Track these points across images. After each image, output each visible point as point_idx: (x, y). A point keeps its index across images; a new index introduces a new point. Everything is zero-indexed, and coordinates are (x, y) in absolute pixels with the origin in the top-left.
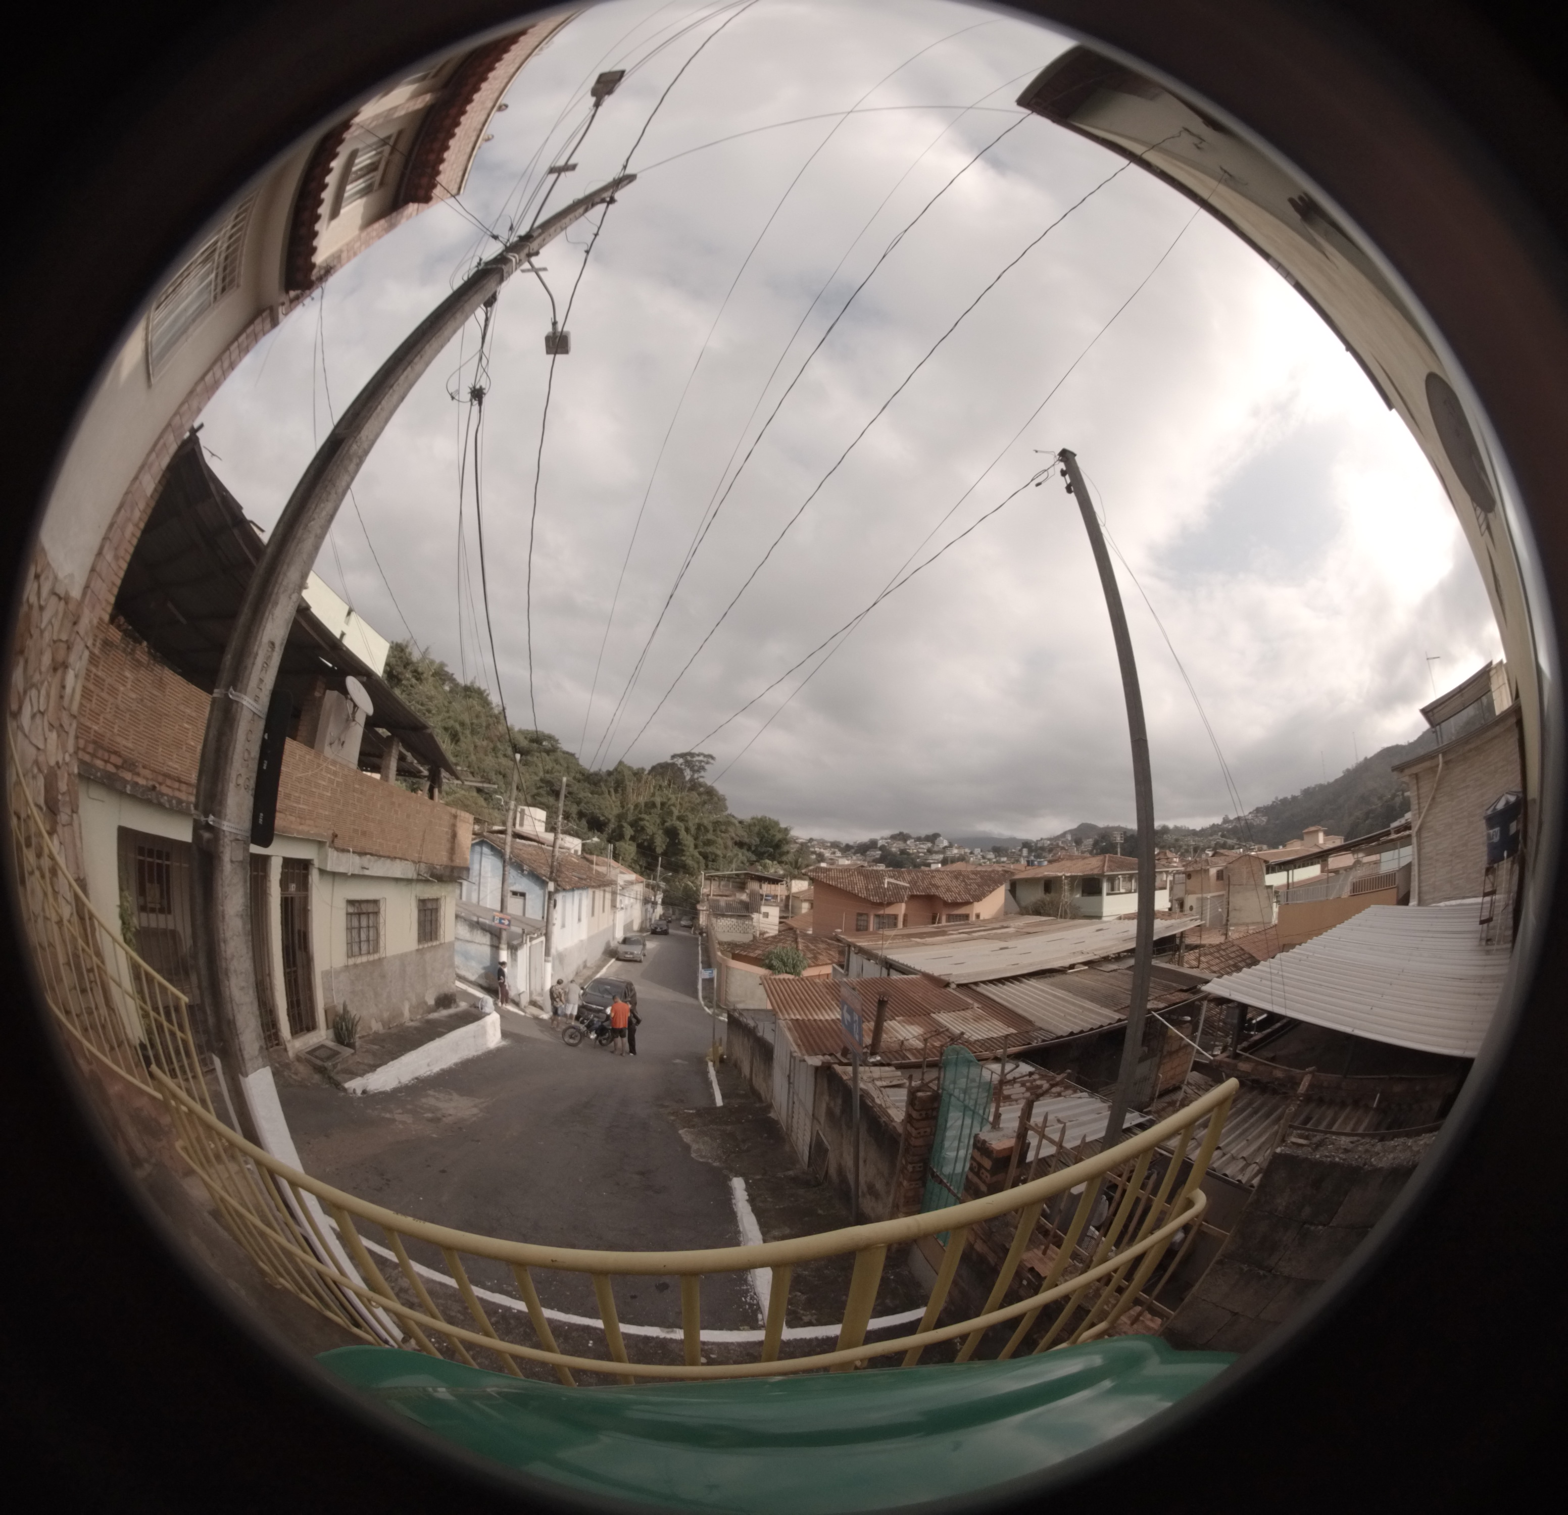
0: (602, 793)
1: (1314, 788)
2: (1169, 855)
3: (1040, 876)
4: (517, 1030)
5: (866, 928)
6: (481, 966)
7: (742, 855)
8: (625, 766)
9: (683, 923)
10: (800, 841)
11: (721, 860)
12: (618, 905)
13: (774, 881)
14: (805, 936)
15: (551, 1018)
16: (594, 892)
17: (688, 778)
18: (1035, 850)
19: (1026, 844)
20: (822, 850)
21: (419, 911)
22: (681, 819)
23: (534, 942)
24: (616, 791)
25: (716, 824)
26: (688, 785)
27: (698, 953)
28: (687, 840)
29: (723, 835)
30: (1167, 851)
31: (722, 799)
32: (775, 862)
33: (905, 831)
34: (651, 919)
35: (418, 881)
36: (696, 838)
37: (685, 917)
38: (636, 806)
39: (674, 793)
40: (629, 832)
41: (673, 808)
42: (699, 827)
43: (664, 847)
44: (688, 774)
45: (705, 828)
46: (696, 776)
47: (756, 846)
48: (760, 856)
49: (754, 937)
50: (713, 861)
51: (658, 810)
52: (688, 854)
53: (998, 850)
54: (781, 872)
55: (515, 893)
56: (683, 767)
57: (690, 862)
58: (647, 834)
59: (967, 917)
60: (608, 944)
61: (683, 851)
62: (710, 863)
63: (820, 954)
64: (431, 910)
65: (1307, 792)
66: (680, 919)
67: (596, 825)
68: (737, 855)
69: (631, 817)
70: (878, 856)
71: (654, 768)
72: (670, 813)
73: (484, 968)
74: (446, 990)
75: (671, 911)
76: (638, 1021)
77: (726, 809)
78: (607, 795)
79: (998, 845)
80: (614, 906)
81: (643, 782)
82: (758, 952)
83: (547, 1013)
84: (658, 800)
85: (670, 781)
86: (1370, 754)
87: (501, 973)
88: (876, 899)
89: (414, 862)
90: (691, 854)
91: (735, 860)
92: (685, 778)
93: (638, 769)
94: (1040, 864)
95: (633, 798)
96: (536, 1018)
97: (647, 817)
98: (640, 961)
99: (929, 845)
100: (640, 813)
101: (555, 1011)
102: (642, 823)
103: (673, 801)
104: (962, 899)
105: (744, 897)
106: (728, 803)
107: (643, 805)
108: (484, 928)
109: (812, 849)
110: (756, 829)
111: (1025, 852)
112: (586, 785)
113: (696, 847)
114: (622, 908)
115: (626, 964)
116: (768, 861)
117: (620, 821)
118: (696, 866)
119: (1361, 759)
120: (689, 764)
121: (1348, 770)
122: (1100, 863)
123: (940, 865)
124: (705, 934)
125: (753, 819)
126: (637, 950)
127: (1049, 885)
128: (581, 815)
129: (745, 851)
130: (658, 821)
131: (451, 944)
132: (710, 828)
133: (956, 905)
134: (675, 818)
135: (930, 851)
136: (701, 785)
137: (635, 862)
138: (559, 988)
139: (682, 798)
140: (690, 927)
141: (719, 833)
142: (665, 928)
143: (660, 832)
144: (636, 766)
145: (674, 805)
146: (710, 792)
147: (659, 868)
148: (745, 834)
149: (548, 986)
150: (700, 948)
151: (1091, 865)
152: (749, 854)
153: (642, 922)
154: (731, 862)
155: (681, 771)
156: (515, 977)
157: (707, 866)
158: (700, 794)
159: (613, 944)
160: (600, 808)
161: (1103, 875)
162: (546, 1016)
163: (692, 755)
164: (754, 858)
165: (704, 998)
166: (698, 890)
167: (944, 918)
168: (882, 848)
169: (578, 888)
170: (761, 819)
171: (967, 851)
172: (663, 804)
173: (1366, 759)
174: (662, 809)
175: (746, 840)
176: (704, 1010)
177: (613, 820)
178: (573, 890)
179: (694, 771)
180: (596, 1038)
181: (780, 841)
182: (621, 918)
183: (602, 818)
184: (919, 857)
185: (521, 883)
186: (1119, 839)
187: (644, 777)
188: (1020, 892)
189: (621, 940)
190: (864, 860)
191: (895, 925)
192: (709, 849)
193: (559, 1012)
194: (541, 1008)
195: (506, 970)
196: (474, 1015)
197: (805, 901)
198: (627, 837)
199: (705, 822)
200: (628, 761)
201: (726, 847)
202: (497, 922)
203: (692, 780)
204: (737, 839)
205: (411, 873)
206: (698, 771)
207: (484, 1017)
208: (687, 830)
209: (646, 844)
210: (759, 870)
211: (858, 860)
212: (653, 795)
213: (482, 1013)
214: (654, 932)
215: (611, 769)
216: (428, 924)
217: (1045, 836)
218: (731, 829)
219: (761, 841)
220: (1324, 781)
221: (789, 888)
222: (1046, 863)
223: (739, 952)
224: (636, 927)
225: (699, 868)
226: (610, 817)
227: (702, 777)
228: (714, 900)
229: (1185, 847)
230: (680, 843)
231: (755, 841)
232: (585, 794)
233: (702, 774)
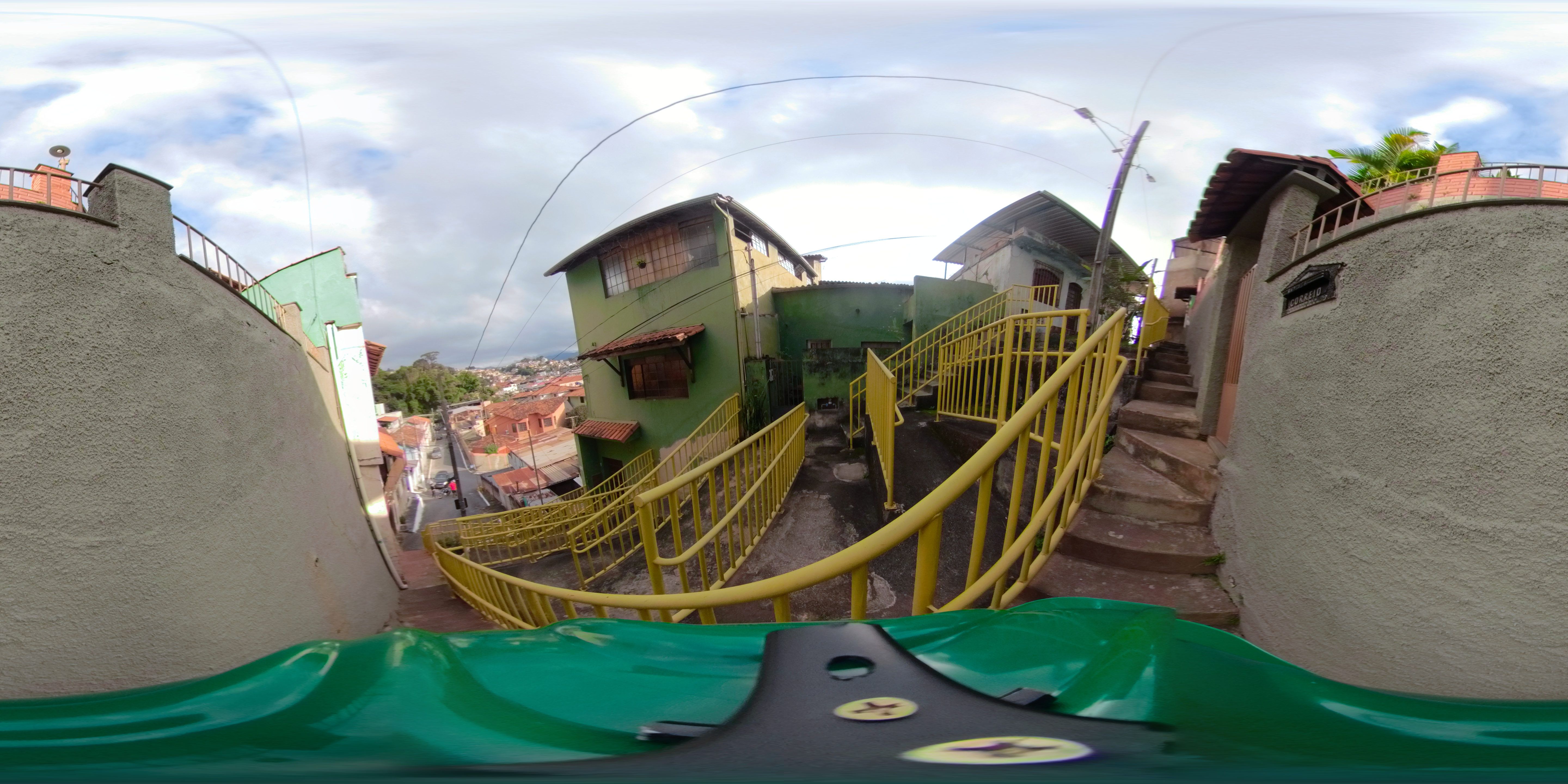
11: (453, 398)
13: (478, 403)
17: (430, 364)
24: (404, 379)
25: (447, 381)
26: (431, 367)
28: (438, 392)
32: (475, 392)
34: (435, 434)
36: (441, 390)
38: (414, 384)
39: (426, 373)
40: (413, 396)
41: (428, 380)
42: (441, 384)
43: (429, 398)
44: (429, 362)
46: (432, 362)
47: (465, 385)
48: (469, 391)
49: (478, 437)
51: (423, 383)
52: (439, 399)
54: (478, 397)
57: (441, 402)
61: (437, 398)
62: (449, 399)
67: (399, 396)
69: (412, 389)
70: (517, 371)
71: (415, 363)
72: (428, 382)
75: (440, 428)
81: (413, 372)
82: (481, 444)
84: (421, 377)
85: (423, 369)
90: (441, 398)
92: (428, 364)
95: (411, 381)
97: (419, 387)
98: (441, 457)
100: (416, 386)
102: (417, 391)
103: (427, 376)
105: (469, 419)
106: (449, 370)
107: (416, 382)
110: (463, 378)
112: (390, 381)
113: (442, 394)
114: (427, 436)
115: (436, 460)
116: (472, 393)
120: (428, 358)
125: (461, 374)
128: (392, 395)
130: (424, 388)
132: (445, 384)
134: (430, 384)
136: (436, 365)
139: (430, 374)
141: (450, 384)
142: (439, 435)
143: (425, 392)
144: (408, 366)
146: (441, 367)
148: (459, 381)
150: (458, 444)
153: (433, 438)
155: (426, 361)
157: (448, 401)
158: (437, 370)
159: (428, 452)
163: (428, 353)
164: (465, 391)
165: (468, 467)
166: (448, 415)
170: (465, 373)
172: (423, 379)
175: (460, 384)
177: (405, 392)
179: (432, 360)
181: (474, 380)
182: (428, 441)
184: (535, 368)
187: (413, 370)
192: (447, 394)
197: (492, 411)
198: (415, 400)
199: (443, 381)
200: (404, 366)
201: (454, 390)
203: (432, 364)
204: (457, 384)
206: (434, 359)
209: (421, 399)
214: (438, 440)
215: (398, 369)
218: (454, 382)
219: (467, 382)
221: (483, 405)
223: (473, 445)
225: (445, 403)
227: (436, 362)
228: (458, 423)
230: (435, 395)
231: (465, 383)
232: (391, 386)
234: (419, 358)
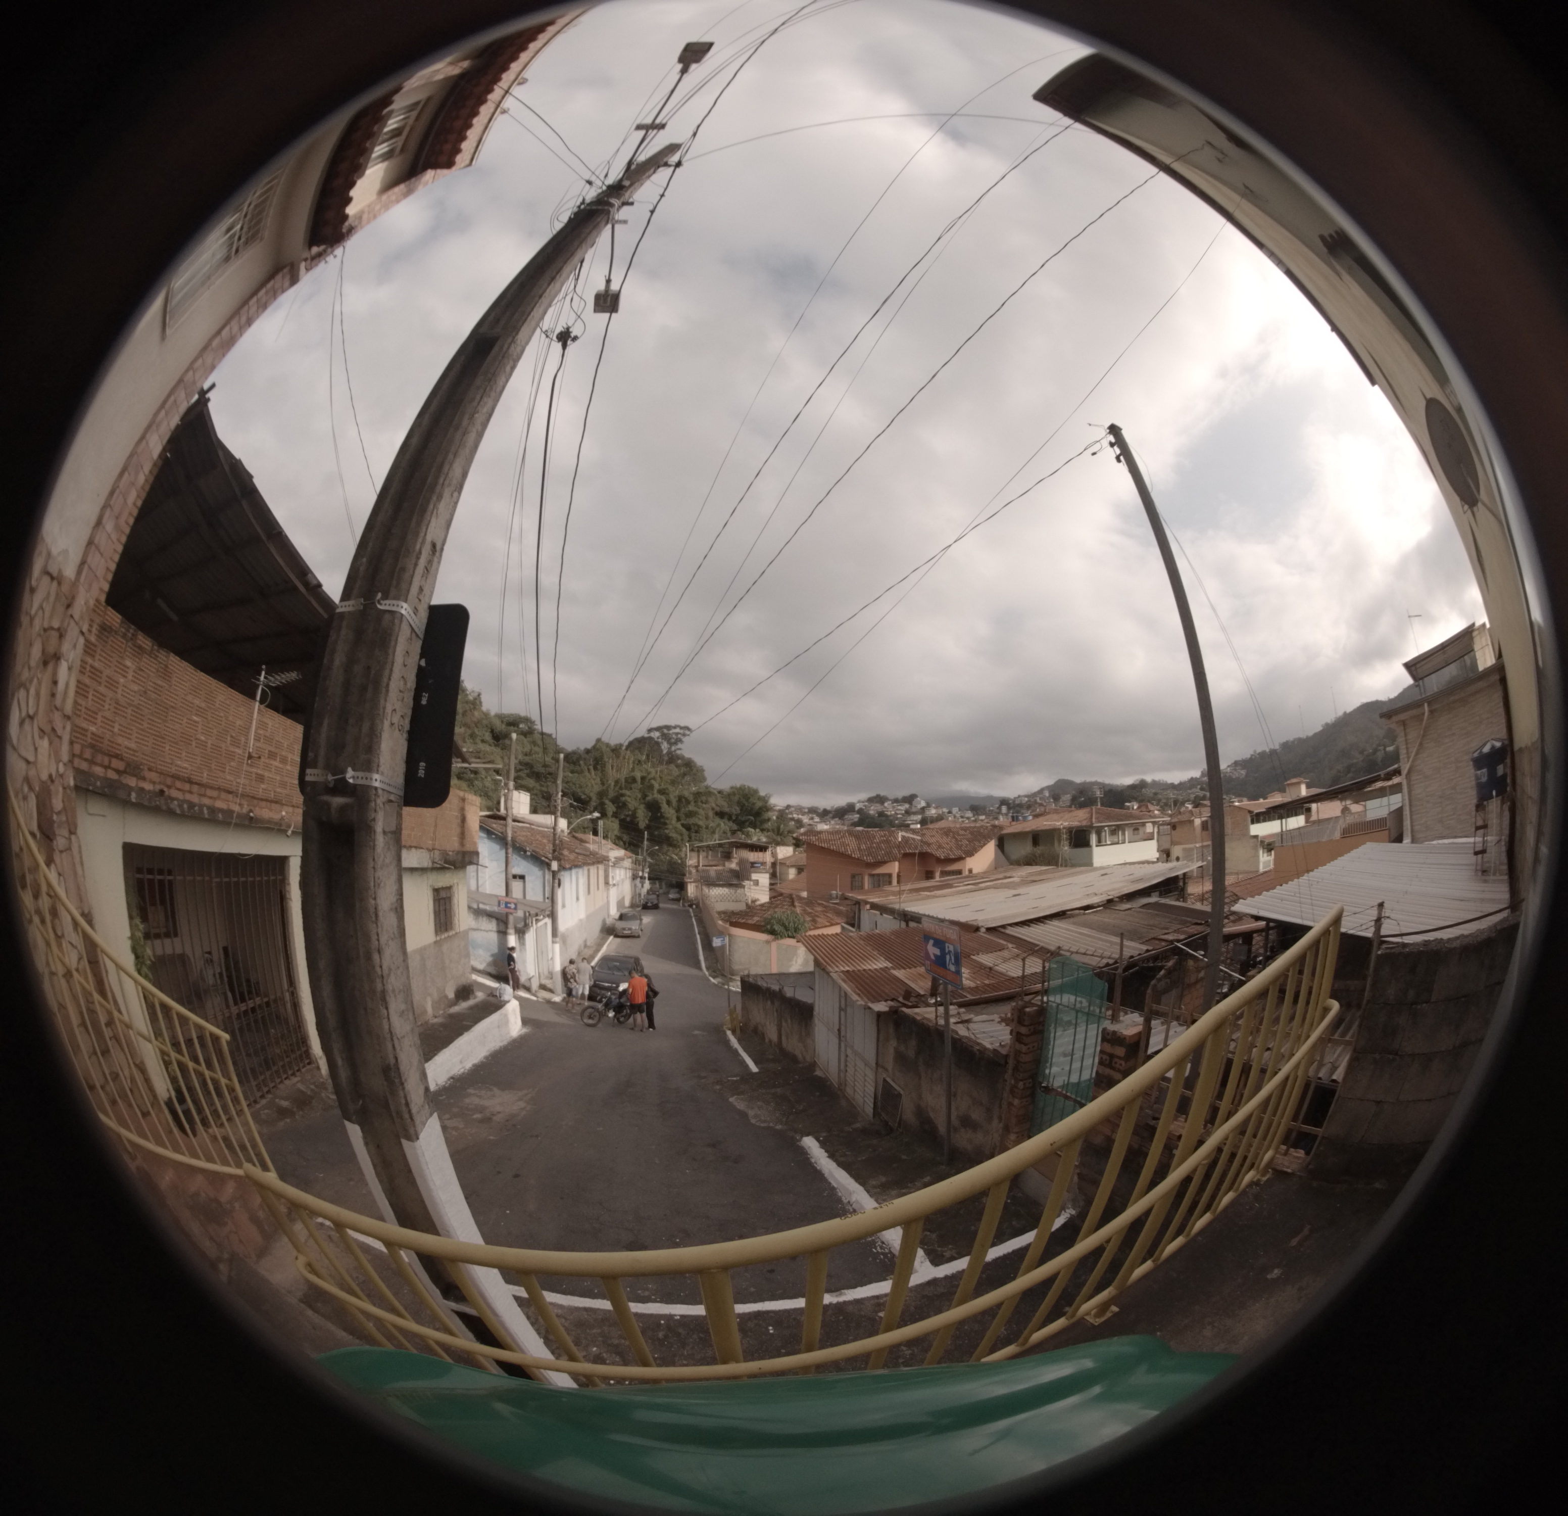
0: (582, 772)
1: (1293, 742)
2: (1151, 807)
3: (1028, 830)
4: (534, 1016)
5: (862, 887)
6: (489, 954)
7: (725, 825)
8: (602, 743)
9: (671, 896)
10: (778, 808)
11: (704, 831)
12: (611, 882)
13: (762, 849)
14: (800, 898)
15: (564, 1000)
16: (589, 870)
17: (665, 752)
18: (1015, 807)
19: (1004, 802)
20: (800, 816)
21: (435, 900)
22: (662, 792)
23: (540, 924)
24: (595, 768)
25: (697, 795)
26: (666, 758)
27: (693, 925)
28: (669, 812)
29: (704, 806)
30: (1149, 805)
31: (701, 770)
32: (758, 830)
33: (882, 794)
34: (640, 895)
35: (433, 869)
36: (678, 810)
37: (672, 891)
38: (617, 782)
39: (653, 766)
40: (611, 808)
41: (653, 782)
42: (680, 799)
43: (647, 822)
44: (665, 746)
45: (686, 800)
46: (673, 748)
47: (737, 815)
48: (741, 825)
49: (747, 904)
50: (696, 832)
51: (639, 785)
52: (670, 827)
53: (976, 809)
54: (764, 840)
55: (515, 877)
56: (660, 740)
57: (673, 835)
58: (629, 810)
59: (959, 872)
60: (604, 921)
61: (665, 824)
62: (693, 835)
63: (818, 916)
64: (444, 899)
65: (1286, 746)
66: (668, 893)
68: (719, 825)
69: (612, 794)
70: (856, 820)
71: (630, 744)
72: (651, 787)
73: (493, 955)
74: (463, 981)
75: (657, 885)
76: (656, 994)
77: (704, 779)
78: (587, 773)
79: (976, 803)
80: (607, 883)
81: (621, 758)
82: (756, 919)
83: (559, 995)
84: (638, 775)
85: (648, 756)
86: (1349, 709)
87: (511, 959)
88: (870, 859)
89: (429, 850)
90: (674, 828)
91: (717, 831)
92: (662, 751)
93: (616, 745)
94: (1025, 818)
95: (612, 775)
96: (549, 1002)
97: (627, 792)
98: (639, 937)
99: (907, 806)
100: (621, 788)
101: (570, 993)
102: (623, 799)
103: (653, 775)
104: (954, 854)
105: (733, 865)
106: (706, 774)
107: (623, 780)
108: (490, 915)
109: (790, 816)
110: (736, 798)
111: (1004, 809)
113: (678, 819)
114: (614, 885)
115: (624, 940)
116: (751, 830)
117: (601, 798)
118: (679, 838)
119: (1340, 713)
120: (665, 737)
121: (1327, 724)
122: (1087, 815)
123: (919, 826)
124: (699, 907)
125: (732, 788)
126: (634, 926)
127: (1036, 838)
129: (726, 820)
130: (639, 796)
131: (466, 932)
132: (691, 798)
133: (949, 861)
134: (655, 791)
135: (908, 813)
136: (678, 757)
137: (619, 838)
138: (572, 969)
139: (661, 771)
140: (678, 900)
141: (700, 804)
142: (655, 902)
143: (642, 806)
144: (613, 742)
145: (654, 779)
146: (689, 764)
147: (646, 842)
148: (725, 804)
149: (558, 968)
150: (694, 919)
151: (1077, 818)
152: (731, 824)
153: (632, 898)
154: (714, 832)
155: (658, 744)
156: (524, 962)
157: (690, 837)
158: (677, 766)
159: (609, 922)
160: (581, 787)
161: (1091, 827)
162: (557, 999)
163: (668, 727)
164: (735, 827)
165: (708, 968)
166: (683, 864)
167: (937, 874)
168: (860, 811)
169: (576, 866)
170: (740, 788)
171: (945, 810)
172: (643, 778)
173: (1345, 713)
174: (642, 783)
175: (727, 810)
176: (709, 980)
177: (594, 798)
178: (570, 869)
179: (671, 744)
180: (615, 1016)
181: (760, 808)
182: (613, 895)
183: (583, 797)
184: (897, 819)
185: (520, 866)
186: (1098, 794)
187: (623, 754)
188: (1008, 847)
189: (617, 916)
190: (843, 824)
191: (890, 883)
192: (691, 821)
193: (574, 993)
194: (551, 991)
195: (515, 955)
196: (493, 1005)
197: (792, 866)
198: (610, 813)
199: (686, 794)
200: (605, 739)
201: (707, 818)
202: (503, 906)
203: (669, 753)
204: (718, 809)
205: (426, 863)
206: (676, 743)
207: (504, 1005)
208: (669, 803)
209: (628, 819)
210: (741, 837)
211: (837, 824)
212: (633, 770)
213: (501, 1001)
214: (645, 907)
215: (589, 747)
216: (442, 913)
217: (1022, 793)
218: (711, 800)
219: (741, 810)
220: (1303, 735)
221: (774, 855)
222: (1031, 818)
223: (737, 919)
224: (627, 903)
225: (682, 840)
226: (592, 795)
227: (680, 749)
228: (703, 871)
229: (1164, 801)
230: (662, 817)
231: (736, 810)
233: (680, 746)
234: (641, 732)
